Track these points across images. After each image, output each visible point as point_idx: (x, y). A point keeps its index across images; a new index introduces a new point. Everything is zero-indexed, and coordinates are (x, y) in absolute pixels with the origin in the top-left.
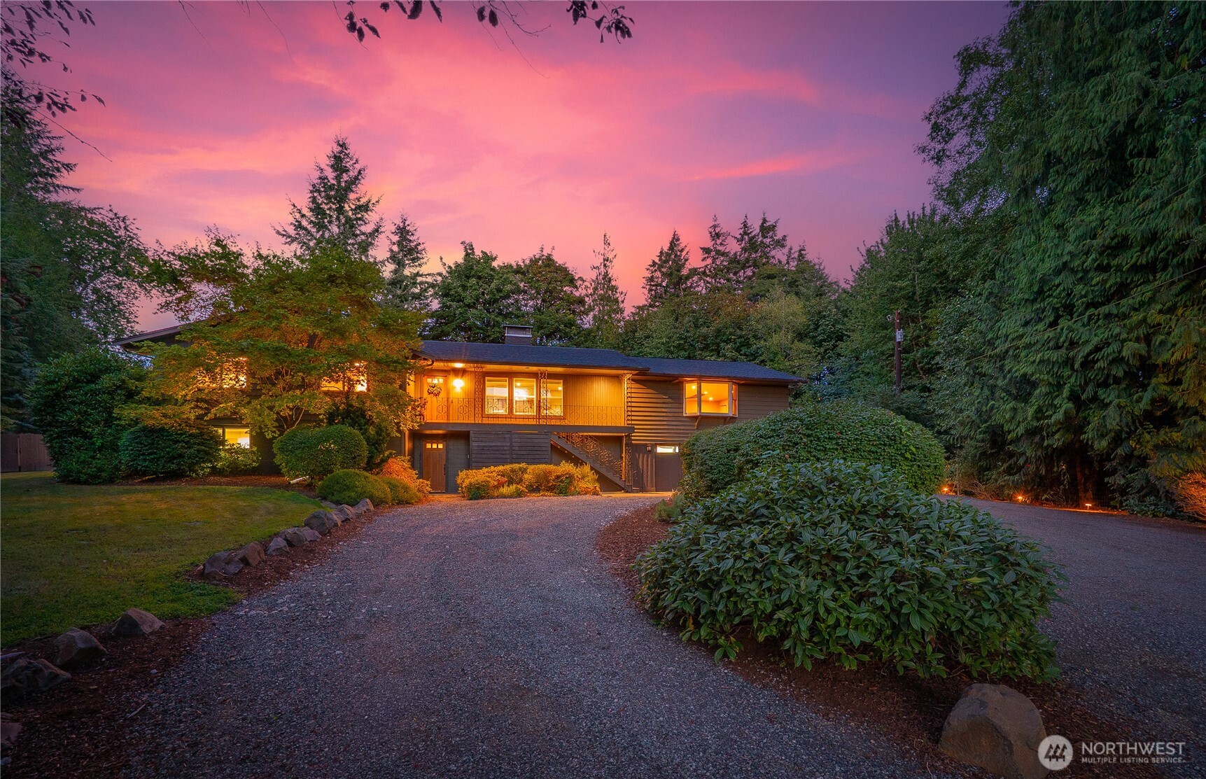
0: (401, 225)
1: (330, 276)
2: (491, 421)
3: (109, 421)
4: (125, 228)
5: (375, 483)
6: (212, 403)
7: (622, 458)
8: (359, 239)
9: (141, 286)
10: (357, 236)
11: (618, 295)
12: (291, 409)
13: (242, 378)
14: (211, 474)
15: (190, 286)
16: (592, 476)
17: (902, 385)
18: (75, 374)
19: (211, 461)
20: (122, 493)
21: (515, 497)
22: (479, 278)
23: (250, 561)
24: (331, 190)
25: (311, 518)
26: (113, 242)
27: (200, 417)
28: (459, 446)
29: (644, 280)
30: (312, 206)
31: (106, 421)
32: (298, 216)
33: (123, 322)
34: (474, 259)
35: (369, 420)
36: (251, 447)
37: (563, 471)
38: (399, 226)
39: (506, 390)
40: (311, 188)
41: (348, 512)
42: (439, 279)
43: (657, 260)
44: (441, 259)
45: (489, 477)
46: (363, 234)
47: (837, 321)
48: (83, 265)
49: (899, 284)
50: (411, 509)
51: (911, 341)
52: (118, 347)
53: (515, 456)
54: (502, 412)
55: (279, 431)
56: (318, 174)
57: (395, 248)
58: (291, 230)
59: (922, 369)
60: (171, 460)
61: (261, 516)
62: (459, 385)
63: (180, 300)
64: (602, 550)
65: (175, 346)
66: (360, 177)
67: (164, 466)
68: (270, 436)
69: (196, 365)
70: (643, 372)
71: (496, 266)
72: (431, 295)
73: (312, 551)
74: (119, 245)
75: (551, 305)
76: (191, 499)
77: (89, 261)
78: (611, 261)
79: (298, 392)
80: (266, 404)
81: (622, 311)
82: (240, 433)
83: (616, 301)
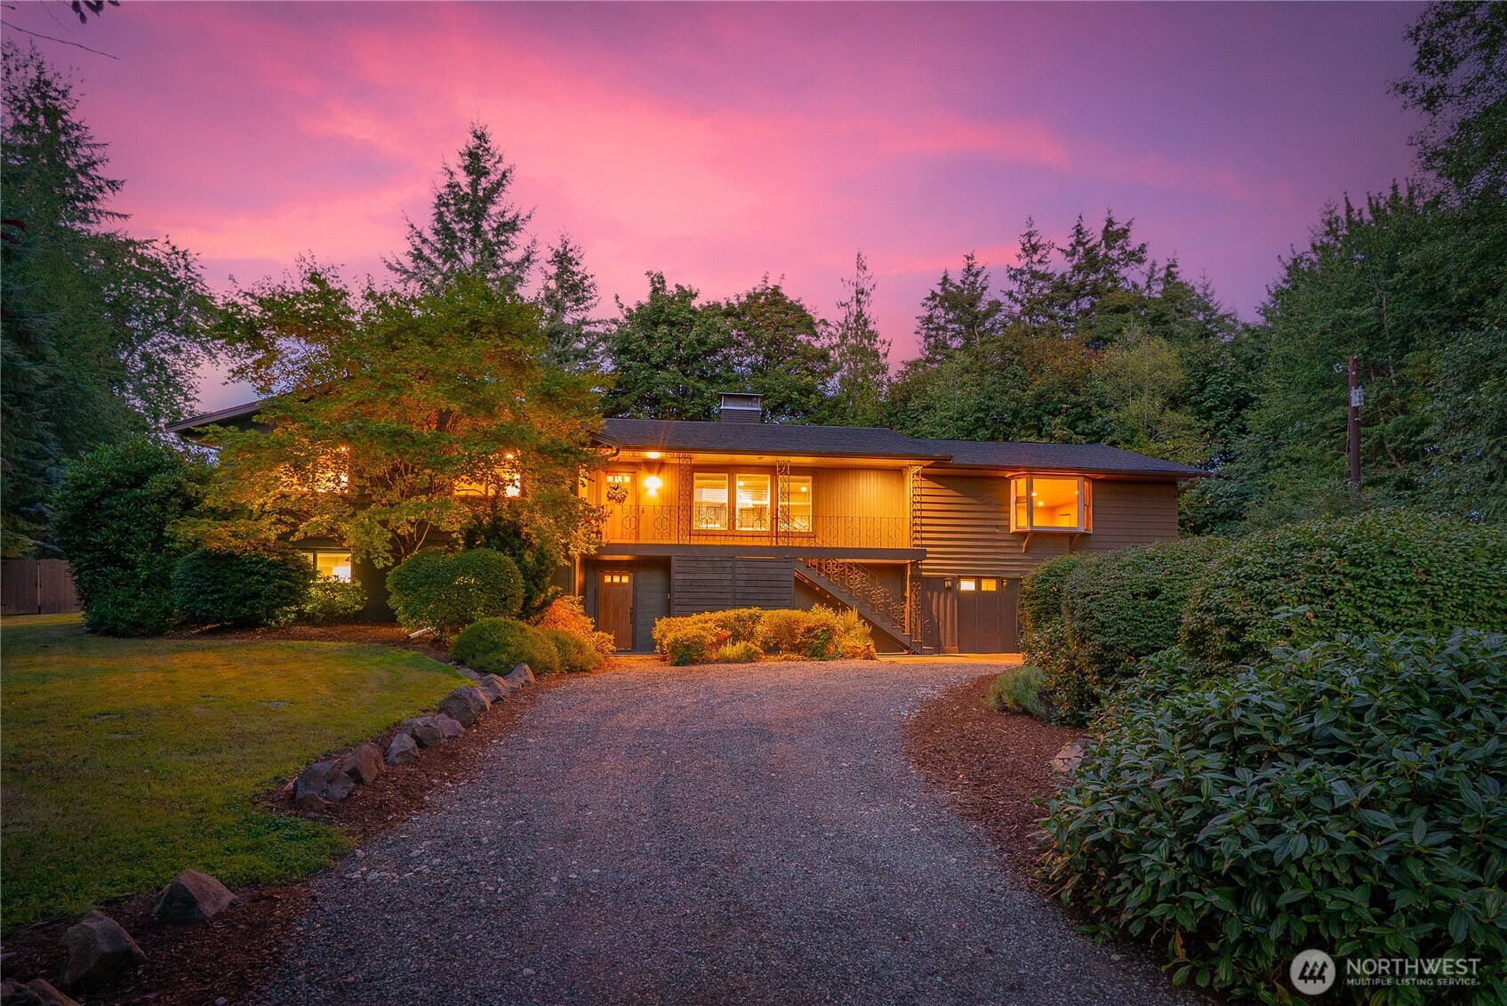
0: (561, 250)
1: (473, 322)
2: (703, 541)
3: (159, 542)
4: (186, 267)
5: (536, 638)
6: (301, 516)
7: (904, 599)
8: (502, 272)
9: (204, 348)
10: (498, 267)
11: (878, 345)
12: (412, 524)
13: (344, 478)
14: (296, 622)
15: (274, 343)
16: (861, 628)
17: (1364, 479)
18: (115, 474)
19: (297, 604)
20: (174, 652)
21: (745, 662)
22: (672, 324)
23: (364, 776)
24: (464, 203)
25: (449, 699)
26: (169, 288)
27: (283, 537)
28: (654, 579)
29: (918, 322)
30: (438, 226)
31: (154, 542)
32: (418, 241)
33: (180, 399)
34: (665, 296)
35: (525, 541)
36: (353, 582)
37: (818, 620)
38: (557, 252)
39: (726, 492)
40: (436, 201)
41: (500, 686)
42: (614, 327)
43: (938, 290)
44: (617, 298)
45: (703, 629)
46: (508, 264)
47: (1236, 377)
48: (129, 321)
49: (1355, 312)
50: (589, 681)
51: (1375, 405)
52: (172, 435)
53: (739, 596)
54: (717, 526)
55: (393, 557)
56: (445, 180)
57: (552, 284)
58: (408, 264)
59: (1394, 451)
60: (241, 601)
61: (372, 692)
62: (654, 486)
63: (259, 364)
64: (922, 764)
65: (252, 432)
66: (504, 182)
67: (232, 610)
68: (381, 565)
69: (280, 459)
70: (940, 462)
71: (697, 306)
72: (603, 353)
73: (453, 756)
74: (177, 291)
75: (779, 362)
76: (271, 663)
77: (138, 315)
78: (868, 294)
79: (423, 498)
80: (378, 518)
81: (884, 369)
82: (337, 559)
83: (876, 354)
